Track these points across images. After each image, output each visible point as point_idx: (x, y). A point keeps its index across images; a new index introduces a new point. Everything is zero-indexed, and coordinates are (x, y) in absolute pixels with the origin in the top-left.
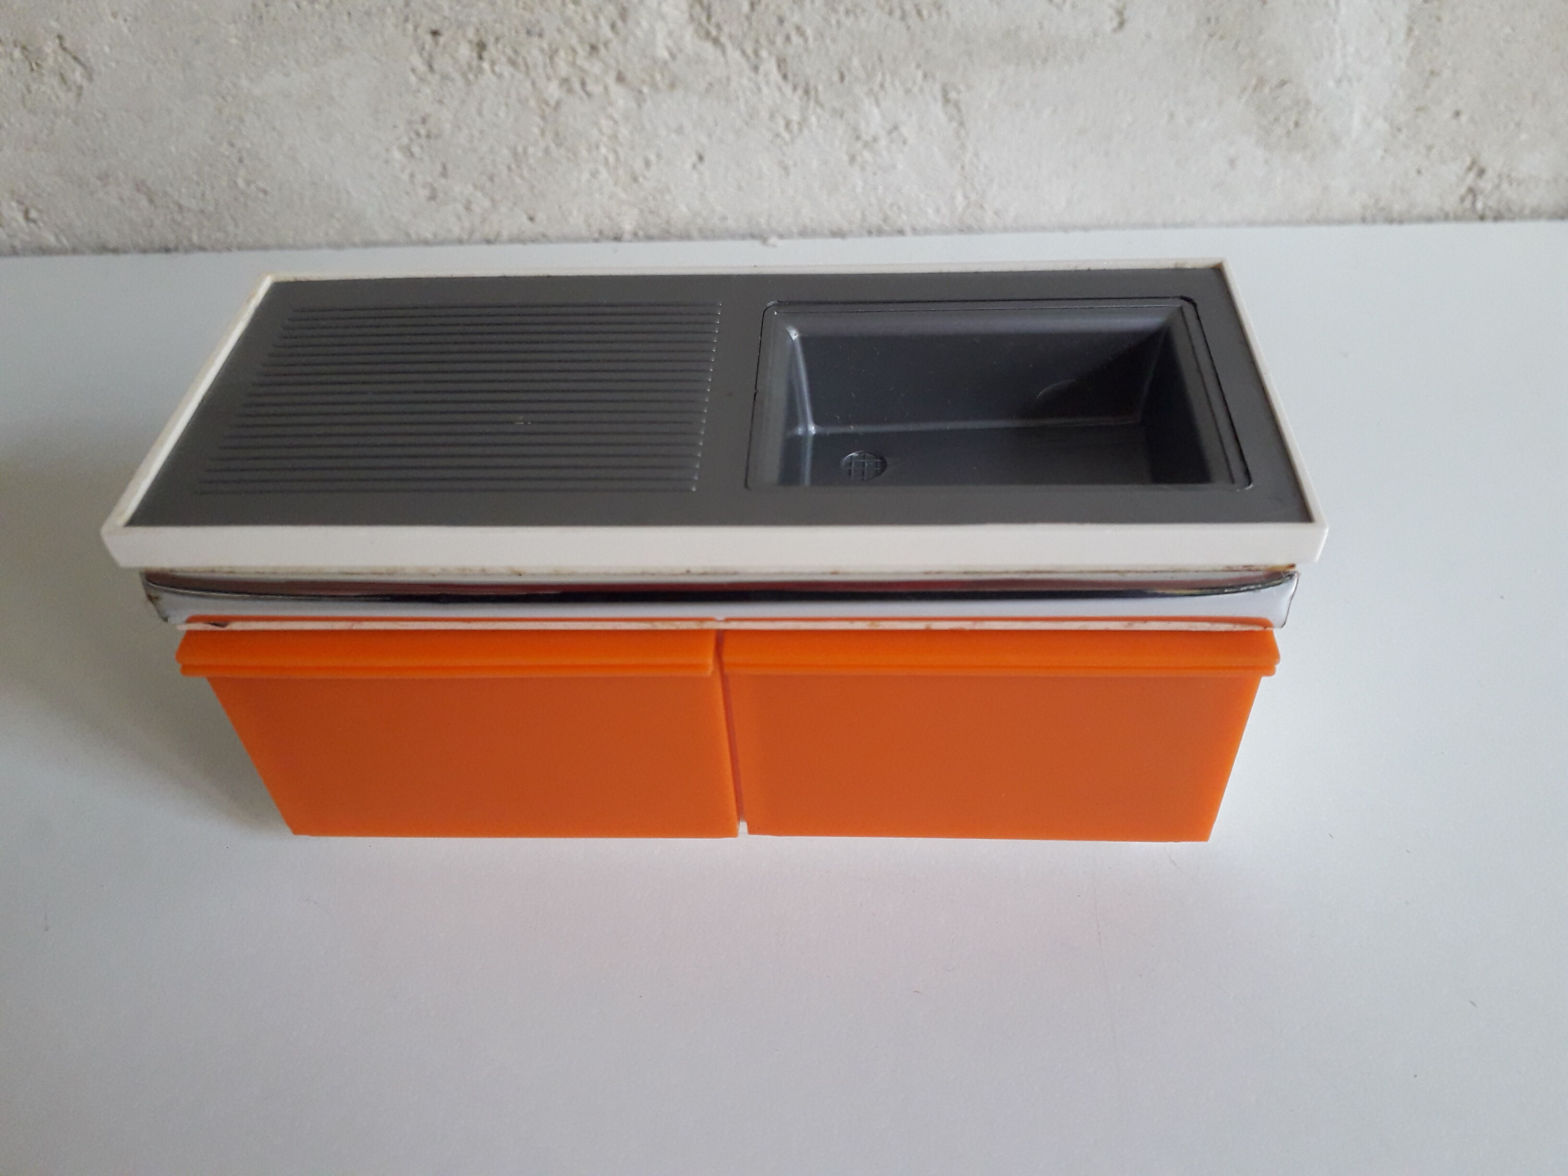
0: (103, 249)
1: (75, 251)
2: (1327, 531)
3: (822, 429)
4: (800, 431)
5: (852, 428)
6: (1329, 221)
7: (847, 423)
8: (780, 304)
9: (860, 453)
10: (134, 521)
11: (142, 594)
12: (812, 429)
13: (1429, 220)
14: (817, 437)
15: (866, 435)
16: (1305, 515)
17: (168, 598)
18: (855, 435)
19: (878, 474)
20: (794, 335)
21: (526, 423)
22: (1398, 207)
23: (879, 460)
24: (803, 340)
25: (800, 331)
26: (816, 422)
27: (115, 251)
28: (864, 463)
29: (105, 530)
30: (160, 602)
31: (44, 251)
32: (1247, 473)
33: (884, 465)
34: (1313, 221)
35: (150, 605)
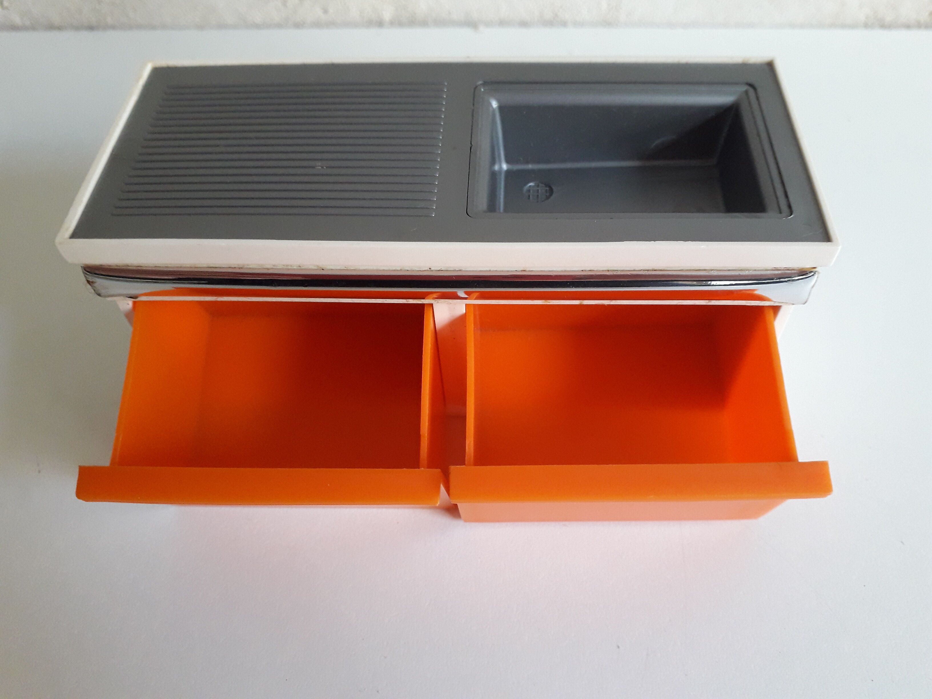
0: (51, 27)
1: (33, 28)
2: (840, 247)
3: (511, 167)
4: (496, 168)
5: (530, 166)
6: (844, 26)
7: (527, 162)
8: (485, 84)
9: (535, 184)
10: (75, 235)
11: (84, 279)
12: (505, 167)
13: (908, 27)
14: (508, 172)
15: (540, 171)
16: (826, 237)
17: (100, 282)
18: (533, 171)
19: (548, 198)
20: (495, 104)
21: (322, 167)
22: (889, 18)
23: (548, 189)
24: (501, 108)
25: (498, 101)
26: (508, 161)
27: (59, 28)
28: (538, 190)
29: (58, 240)
30: (95, 285)
31: (14, 28)
32: (790, 207)
33: (551, 191)
34: (833, 25)
35: (89, 286)
